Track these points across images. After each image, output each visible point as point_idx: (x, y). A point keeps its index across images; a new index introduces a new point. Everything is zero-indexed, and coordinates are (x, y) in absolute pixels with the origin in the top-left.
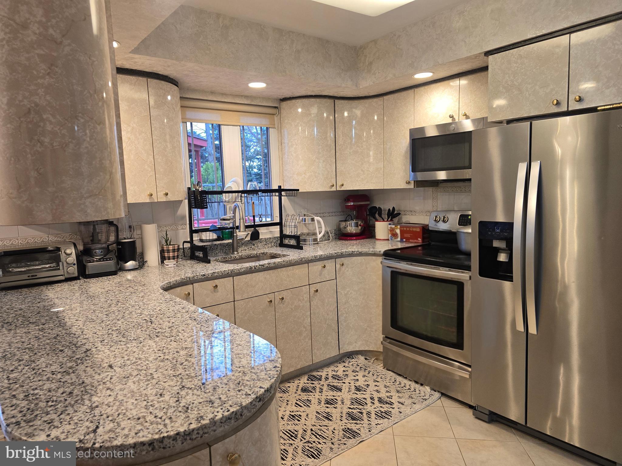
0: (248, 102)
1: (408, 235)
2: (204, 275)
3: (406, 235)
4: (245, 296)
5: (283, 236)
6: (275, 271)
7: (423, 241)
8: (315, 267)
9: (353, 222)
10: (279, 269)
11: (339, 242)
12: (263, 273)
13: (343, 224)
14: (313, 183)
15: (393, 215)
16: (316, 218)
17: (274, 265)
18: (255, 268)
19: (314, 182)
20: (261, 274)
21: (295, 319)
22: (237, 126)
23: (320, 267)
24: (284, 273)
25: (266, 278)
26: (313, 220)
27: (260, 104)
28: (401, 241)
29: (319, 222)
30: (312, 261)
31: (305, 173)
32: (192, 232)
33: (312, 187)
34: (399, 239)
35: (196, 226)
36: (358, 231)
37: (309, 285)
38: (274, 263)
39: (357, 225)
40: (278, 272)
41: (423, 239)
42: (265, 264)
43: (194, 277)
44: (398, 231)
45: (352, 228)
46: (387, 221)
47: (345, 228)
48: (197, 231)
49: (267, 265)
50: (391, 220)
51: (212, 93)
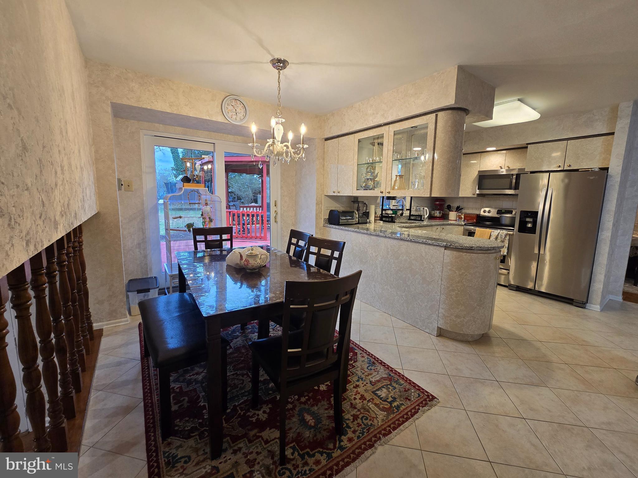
1: (468, 218)
3: (467, 218)
5: (410, 215)
7: (476, 221)
9: (438, 212)
11: (431, 220)
13: (433, 212)
15: (458, 209)
16: (425, 208)
26: (424, 209)
28: (464, 221)
29: (426, 210)
32: (383, 210)
34: (463, 220)
35: (384, 208)
36: (440, 216)
39: (440, 213)
41: (476, 220)
44: (463, 216)
45: (437, 214)
46: (456, 211)
47: (434, 214)
48: (385, 210)
50: (458, 211)
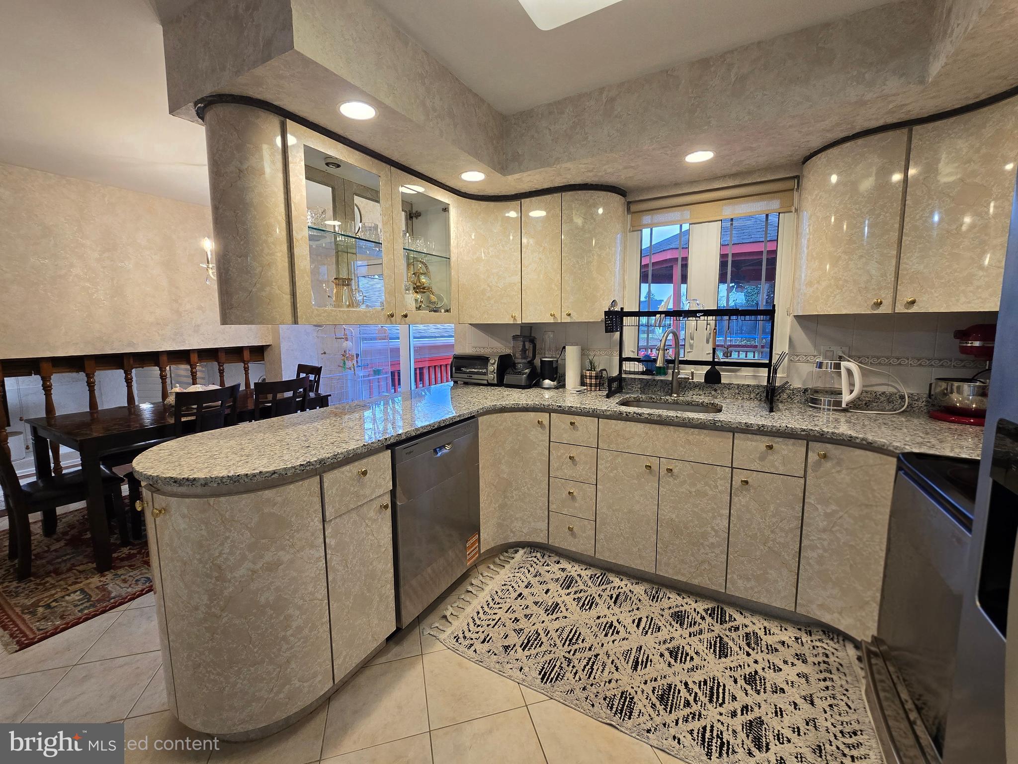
0: (737, 183)
2: (560, 407)
4: (613, 447)
6: (665, 429)
8: (749, 443)
9: (968, 385)
10: (672, 427)
12: (642, 425)
13: (941, 386)
14: (831, 298)
16: (845, 364)
17: (659, 418)
18: (626, 415)
19: (835, 297)
20: (641, 426)
21: (696, 510)
22: (717, 221)
23: (762, 447)
24: (681, 435)
25: (647, 433)
26: (837, 366)
27: (759, 180)
29: (850, 372)
30: (747, 432)
31: (818, 282)
32: (622, 360)
33: (829, 307)
37: (732, 468)
38: (660, 416)
40: (670, 431)
42: (643, 413)
43: (549, 405)
45: (964, 396)
47: (945, 395)
48: (626, 360)
49: (647, 416)
51: (676, 185)
